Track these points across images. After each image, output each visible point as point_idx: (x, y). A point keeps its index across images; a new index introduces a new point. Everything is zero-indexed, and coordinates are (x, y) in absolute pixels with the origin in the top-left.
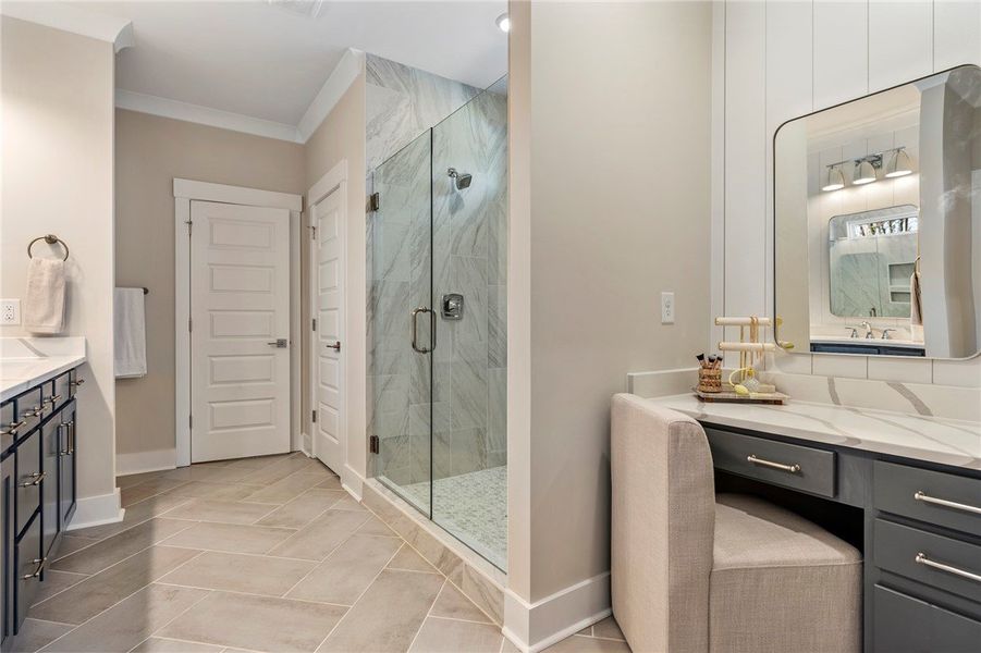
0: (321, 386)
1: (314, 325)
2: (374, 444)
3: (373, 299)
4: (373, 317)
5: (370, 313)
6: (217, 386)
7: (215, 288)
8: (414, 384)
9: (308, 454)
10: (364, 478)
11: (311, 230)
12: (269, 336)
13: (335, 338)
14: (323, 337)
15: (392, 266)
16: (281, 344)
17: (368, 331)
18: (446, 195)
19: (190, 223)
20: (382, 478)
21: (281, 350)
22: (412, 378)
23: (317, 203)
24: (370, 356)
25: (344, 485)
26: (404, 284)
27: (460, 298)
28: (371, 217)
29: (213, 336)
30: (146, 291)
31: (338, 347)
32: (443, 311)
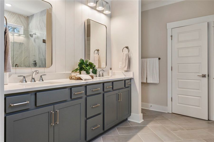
6: (180, 89)
7: (179, 56)
19: (172, 36)
21: (204, 78)
29: (179, 72)
30: (159, 59)
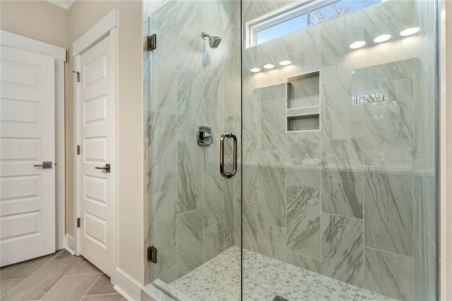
0: (86, 198)
1: (79, 150)
2: (151, 255)
3: (149, 127)
4: (150, 143)
5: (147, 139)
8: (180, 197)
9: (73, 253)
10: (141, 286)
11: (75, 75)
12: (35, 159)
13: (103, 160)
14: (87, 159)
15: (164, 101)
16: (47, 166)
17: (145, 155)
18: (200, 52)
20: (158, 282)
21: (47, 171)
22: (179, 192)
23: (82, 53)
24: (147, 177)
25: (116, 287)
26: (172, 116)
27: (209, 130)
28: (148, 55)
31: (108, 169)
32: (199, 139)
